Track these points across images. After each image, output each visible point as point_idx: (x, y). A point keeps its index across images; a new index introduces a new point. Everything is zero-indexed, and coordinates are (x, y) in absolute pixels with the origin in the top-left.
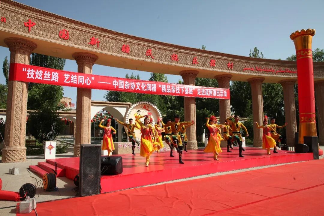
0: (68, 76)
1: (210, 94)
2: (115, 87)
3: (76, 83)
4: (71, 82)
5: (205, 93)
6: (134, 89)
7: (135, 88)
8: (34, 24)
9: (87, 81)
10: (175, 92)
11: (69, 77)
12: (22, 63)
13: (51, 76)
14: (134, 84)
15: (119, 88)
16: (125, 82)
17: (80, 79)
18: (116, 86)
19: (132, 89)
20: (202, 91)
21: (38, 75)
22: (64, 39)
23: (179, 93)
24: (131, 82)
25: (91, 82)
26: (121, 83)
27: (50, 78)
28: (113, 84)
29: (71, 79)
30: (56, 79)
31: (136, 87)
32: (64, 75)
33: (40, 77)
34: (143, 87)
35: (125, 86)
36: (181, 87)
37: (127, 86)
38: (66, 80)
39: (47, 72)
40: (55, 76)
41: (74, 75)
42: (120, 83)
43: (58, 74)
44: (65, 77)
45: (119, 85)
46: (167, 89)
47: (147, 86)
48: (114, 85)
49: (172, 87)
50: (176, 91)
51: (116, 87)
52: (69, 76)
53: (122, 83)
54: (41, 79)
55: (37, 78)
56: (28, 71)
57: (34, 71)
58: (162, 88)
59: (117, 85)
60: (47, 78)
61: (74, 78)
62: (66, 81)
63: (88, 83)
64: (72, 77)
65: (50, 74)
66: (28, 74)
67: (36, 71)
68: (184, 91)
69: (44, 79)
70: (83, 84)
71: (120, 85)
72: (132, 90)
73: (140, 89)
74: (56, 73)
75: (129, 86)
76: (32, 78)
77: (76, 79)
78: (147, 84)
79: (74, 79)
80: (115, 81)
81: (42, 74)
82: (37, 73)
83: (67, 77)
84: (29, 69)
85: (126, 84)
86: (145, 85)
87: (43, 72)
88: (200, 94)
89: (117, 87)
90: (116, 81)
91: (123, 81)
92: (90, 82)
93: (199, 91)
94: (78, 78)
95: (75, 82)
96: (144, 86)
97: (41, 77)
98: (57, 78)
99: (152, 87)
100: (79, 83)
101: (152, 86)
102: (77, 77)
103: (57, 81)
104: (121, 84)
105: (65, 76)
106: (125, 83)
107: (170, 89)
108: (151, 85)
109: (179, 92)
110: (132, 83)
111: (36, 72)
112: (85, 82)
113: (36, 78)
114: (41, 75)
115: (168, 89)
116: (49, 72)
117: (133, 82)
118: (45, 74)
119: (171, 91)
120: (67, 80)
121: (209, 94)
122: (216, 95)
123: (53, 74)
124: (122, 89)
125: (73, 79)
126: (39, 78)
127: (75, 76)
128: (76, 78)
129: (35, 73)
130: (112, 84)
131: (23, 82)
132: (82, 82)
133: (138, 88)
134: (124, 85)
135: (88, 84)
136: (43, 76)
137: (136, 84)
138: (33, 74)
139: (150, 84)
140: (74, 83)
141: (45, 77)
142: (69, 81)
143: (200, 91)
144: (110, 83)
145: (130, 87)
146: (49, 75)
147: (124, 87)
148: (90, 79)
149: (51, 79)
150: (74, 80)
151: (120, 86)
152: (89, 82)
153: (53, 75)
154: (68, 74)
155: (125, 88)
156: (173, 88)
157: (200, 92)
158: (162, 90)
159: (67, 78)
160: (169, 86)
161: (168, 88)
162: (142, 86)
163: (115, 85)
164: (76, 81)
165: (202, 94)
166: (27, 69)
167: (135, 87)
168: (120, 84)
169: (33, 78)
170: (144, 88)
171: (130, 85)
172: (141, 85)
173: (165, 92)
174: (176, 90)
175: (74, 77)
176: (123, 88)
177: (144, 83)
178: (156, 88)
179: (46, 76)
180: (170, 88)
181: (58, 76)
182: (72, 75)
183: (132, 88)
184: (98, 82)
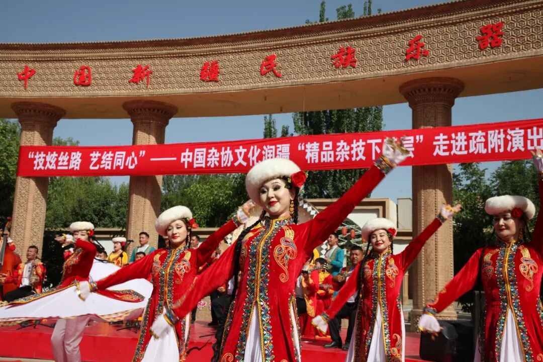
0: (97, 157)
1: (490, 146)
2: (186, 166)
3: (109, 167)
4: (102, 166)
5: (467, 147)
6: (229, 165)
7: (233, 163)
8: (33, 72)
9: (129, 159)
10: (348, 158)
11: (99, 157)
12: (30, 145)
13: (69, 161)
14: (230, 152)
15: (195, 166)
16: (210, 151)
17: (118, 158)
18: (188, 162)
19: (225, 165)
20: (453, 142)
21: (50, 162)
22: (83, 86)
23: (364, 158)
24: (223, 148)
25: (136, 163)
26: (200, 153)
27: (66, 163)
28: (182, 160)
29: (102, 160)
30: (77, 165)
31: (236, 159)
32: (91, 155)
33: (52, 164)
34: (253, 155)
35: (208, 159)
36: (369, 141)
37: (213, 159)
38: (93, 163)
39: (64, 155)
40: (75, 160)
41: (108, 153)
42: (198, 155)
43: (80, 154)
44: (92, 159)
45: (195, 159)
46: (322, 153)
47: (263, 152)
48: (184, 162)
49: (338, 144)
50: (351, 156)
51: (188, 166)
52: (100, 155)
53: (202, 155)
54: (54, 168)
55: (48, 167)
56: (36, 157)
57: (44, 155)
58: (306, 151)
59: (190, 160)
60: (62, 166)
61: (108, 157)
62: (93, 166)
63: (132, 165)
64: (104, 158)
65: (68, 157)
66: (35, 162)
67: (47, 154)
68: (379, 151)
69: (59, 168)
70: (122, 168)
71: (197, 159)
72: (224, 167)
73: (245, 164)
74: (78, 152)
75: (218, 159)
76: (40, 169)
77: (111, 159)
78: (265, 147)
79: (107, 159)
80: (187, 153)
81: (56, 159)
82: (48, 159)
83: (95, 157)
84: (38, 153)
85: (209, 156)
86: (259, 150)
87: (57, 155)
88: (444, 151)
89: (191, 164)
90: (189, 151)
91: (205, 150)
92: (134, 163)
93: (442, 142)
94: (113, 157)
95: (108, 165)
96: (256, 154)
97: (55, 165)
98: (79, 163)
99: (278, 153)
100: (114, 168)
101: (278, 150)
102: (112, 155)
103: (78, 168)
104: (200, 157)
105: (91, 157)
106: (208, 153)
107: (332, 153)
108: (276, 148)
109: (362, 157)
110: (226, 149)
111: (47, 156)
112: (127, 164)
113: (46, 168)
114: (53, 161)
115: (325, 153)
116: (67, 153)
117: (228, 148)
118: (60, 159)
119: (336, 156)
120: (95, 165)
121: (486, 146)
122: (525, 146)
123: (73, 156)
124: (201, 168)
125: (105, 160)
126: (51, 167)
127: (110, 154)
128: (111, 157)
129: (45, 158)
130: (179, 158)
131: (28, 177)
132: (120, 164)
133: (240, 160)
134: (207, 157)
135: (131, 167)
136: (57, 162)
137: (237, 151)
138: (43, 160)
139: (273, 147)
140: (107, 168)
141: (60, 164)
142: (98, 166)
143: (447, 142)
144: (175, 159)
145: (220, 162)
146: (66, 158)
147: (207, 162)
148: (137, 155)
149: (68, 165)
150: (107, 162)
151: (197, 162)
152: (133, 161)
153: (72, 158)
154: (98, 152)
155: (208, 165)
156: (343, 147)
157: (444, 145)
158: (307, 157)
159: (94, 160)
160: (330, 143)
161: (324, 148)
162: (250, 155)
163: (186, 160)
164: (110, 163)
165: (454, 152)
166: (35, 154)
167: (231, 159)
168: (198, 157)
169: (43, 168)
170: (255, 158)
171: (220, 157)
172: (246, 154)
173: (317, 161)
174: (353, 152)
175: (107, 155)
176: (204, 165)
177: (256, 147)
178: (289, 154)
179: (61, 161)
180: (330, 148)
181: (81, 158)
182: (105, 153)
183: (224, 162)
184: (152, 159)
